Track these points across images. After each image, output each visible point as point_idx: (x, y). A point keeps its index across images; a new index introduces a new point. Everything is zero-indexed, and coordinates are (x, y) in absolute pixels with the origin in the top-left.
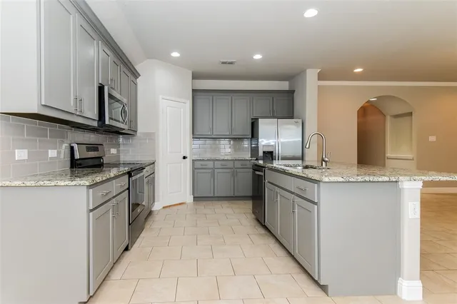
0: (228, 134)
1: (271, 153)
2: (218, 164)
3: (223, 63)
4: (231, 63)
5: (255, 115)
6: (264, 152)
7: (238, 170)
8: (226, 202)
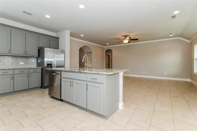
0: (23, 54)
1: (51, 64)
2: (16, 72)
3: (24, 12)
4: (30, 14)
5: (41, 45)
6: (47, 64)
7: (31, 74)
8: (23, 93)
